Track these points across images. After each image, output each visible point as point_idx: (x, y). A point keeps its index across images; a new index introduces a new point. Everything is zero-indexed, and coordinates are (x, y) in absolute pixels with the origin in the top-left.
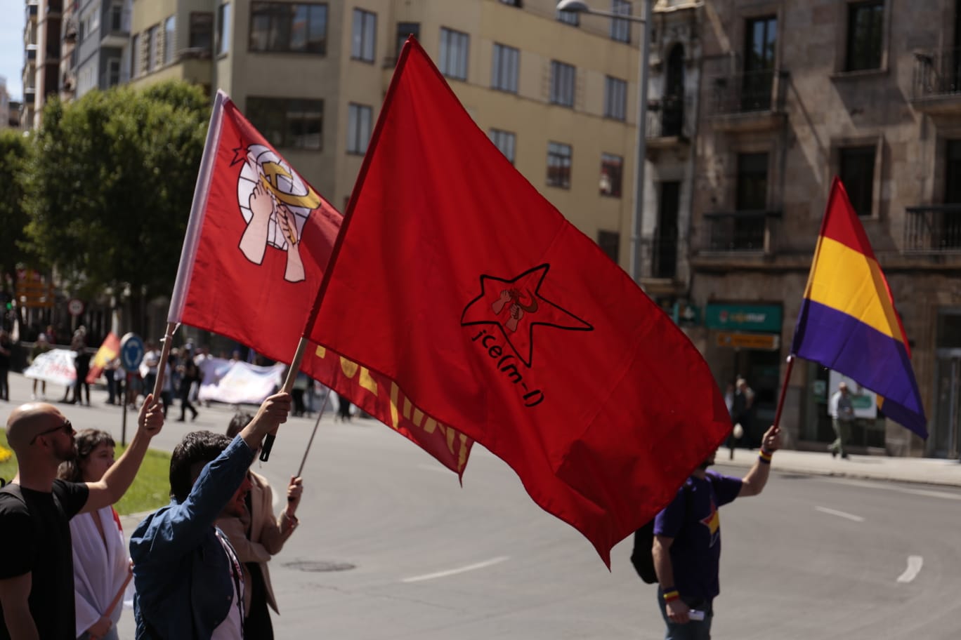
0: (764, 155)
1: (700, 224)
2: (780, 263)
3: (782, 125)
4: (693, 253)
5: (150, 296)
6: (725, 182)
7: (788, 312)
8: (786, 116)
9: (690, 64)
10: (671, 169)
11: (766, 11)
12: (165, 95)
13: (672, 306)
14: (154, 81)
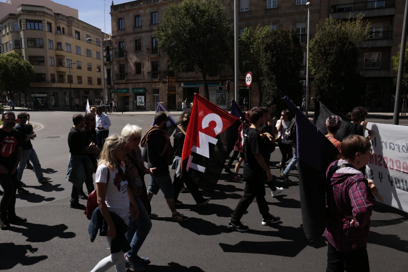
0: (124, 64)
1: (114, 76)
2: (128, 82)
3: (126, 60)
4: (113, 81)
5: (13, 93)
6: (118, 69)
7: (130, 90)
8: (127, 58)
9: (110, 49)
10: (109, 67)
11: (122, 41)
12: (11, 55)
13: (111, 90)
14: (9, 53)
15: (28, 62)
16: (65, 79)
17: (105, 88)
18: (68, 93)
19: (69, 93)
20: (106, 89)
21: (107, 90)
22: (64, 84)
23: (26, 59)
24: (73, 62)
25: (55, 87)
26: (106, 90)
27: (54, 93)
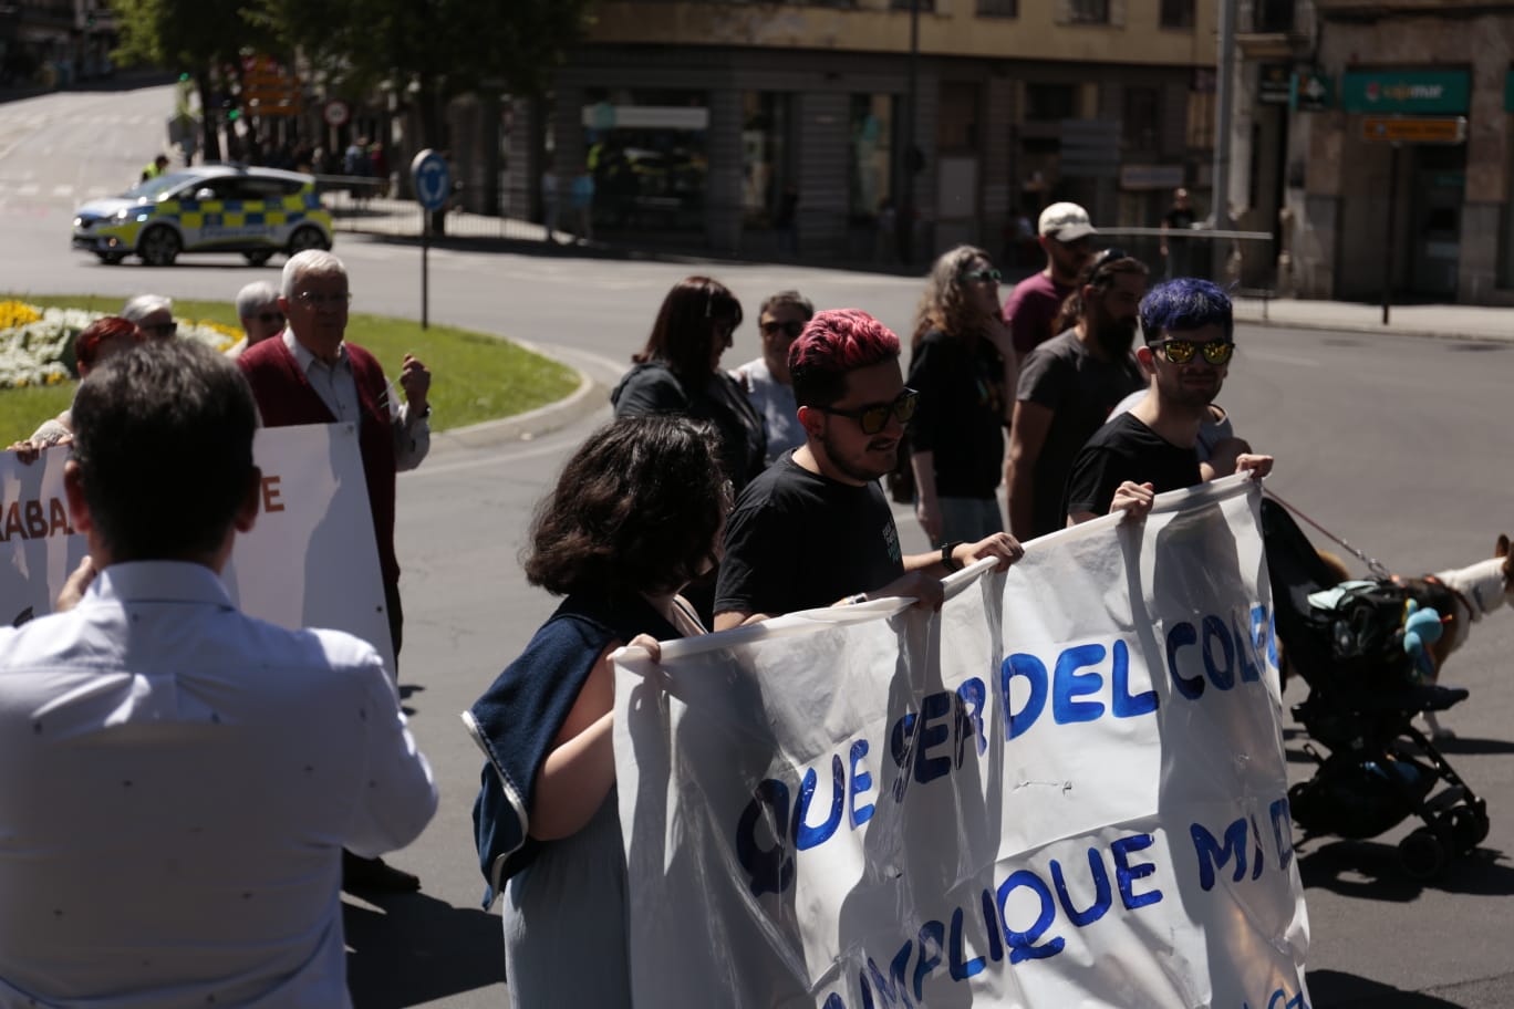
7: (1480, 80)
13: (1287, 79)
18: (882, 107)
19: (896, 99)
20: (1243, 76)
21: (1253, 85)
22: (855, 18)
25: (784, 43)
26: (1237, 82)
27: (767, 98)
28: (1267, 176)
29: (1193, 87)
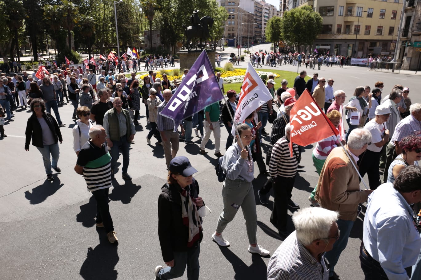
1: (415, 25)
4: (413, 31)
5: (301, 45)
10: (409, 14)
12: (305, 8)
13: (406, 43)
14: (303, 6)
15: (319, 14)
16: (351, 30)
17: (398, 41)
18: (351, 45)
19: (353, 45)
21: (401, 43)
22: (349, 35)
23: (317, 11)
24: (363, 10)
25: (340, 39)
26: (399, 43)
27: (337, 45)
28: (401, 55)
29: (392, 42)
